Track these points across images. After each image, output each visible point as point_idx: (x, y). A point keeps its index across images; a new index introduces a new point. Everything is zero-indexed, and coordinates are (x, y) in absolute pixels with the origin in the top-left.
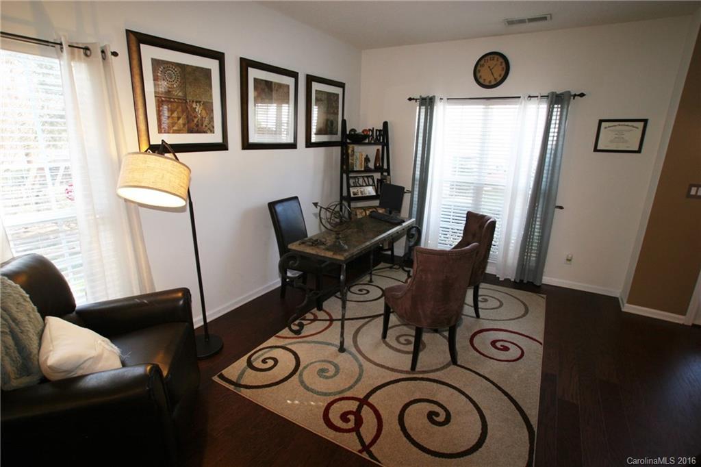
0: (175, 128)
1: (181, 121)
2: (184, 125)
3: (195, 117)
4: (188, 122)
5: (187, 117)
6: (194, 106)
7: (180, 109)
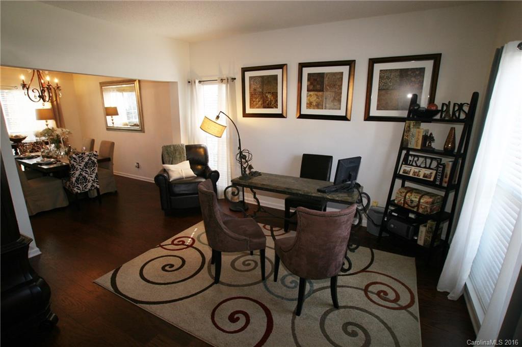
0: (257, 106)
1: (260, 103)
2: (261, 104)
3: (267, 100)
4: (263, 103)
5: (263, 100)
6: (267, 95)
7: (259, 97)
